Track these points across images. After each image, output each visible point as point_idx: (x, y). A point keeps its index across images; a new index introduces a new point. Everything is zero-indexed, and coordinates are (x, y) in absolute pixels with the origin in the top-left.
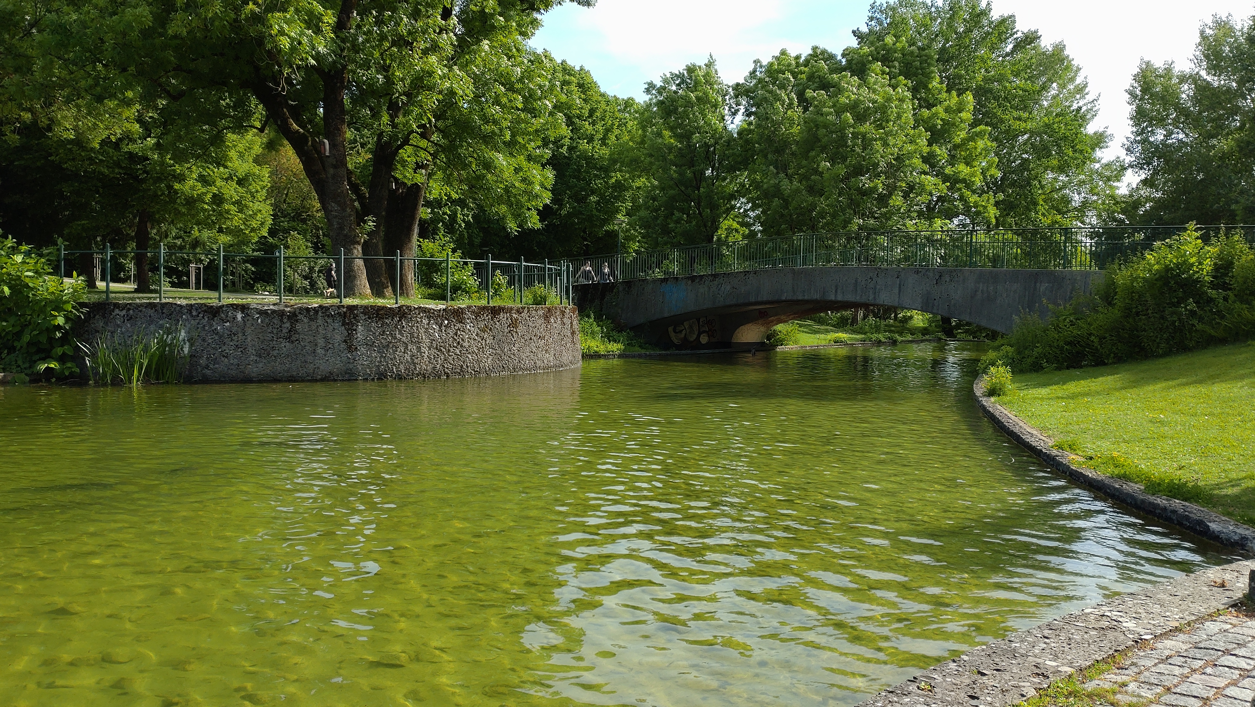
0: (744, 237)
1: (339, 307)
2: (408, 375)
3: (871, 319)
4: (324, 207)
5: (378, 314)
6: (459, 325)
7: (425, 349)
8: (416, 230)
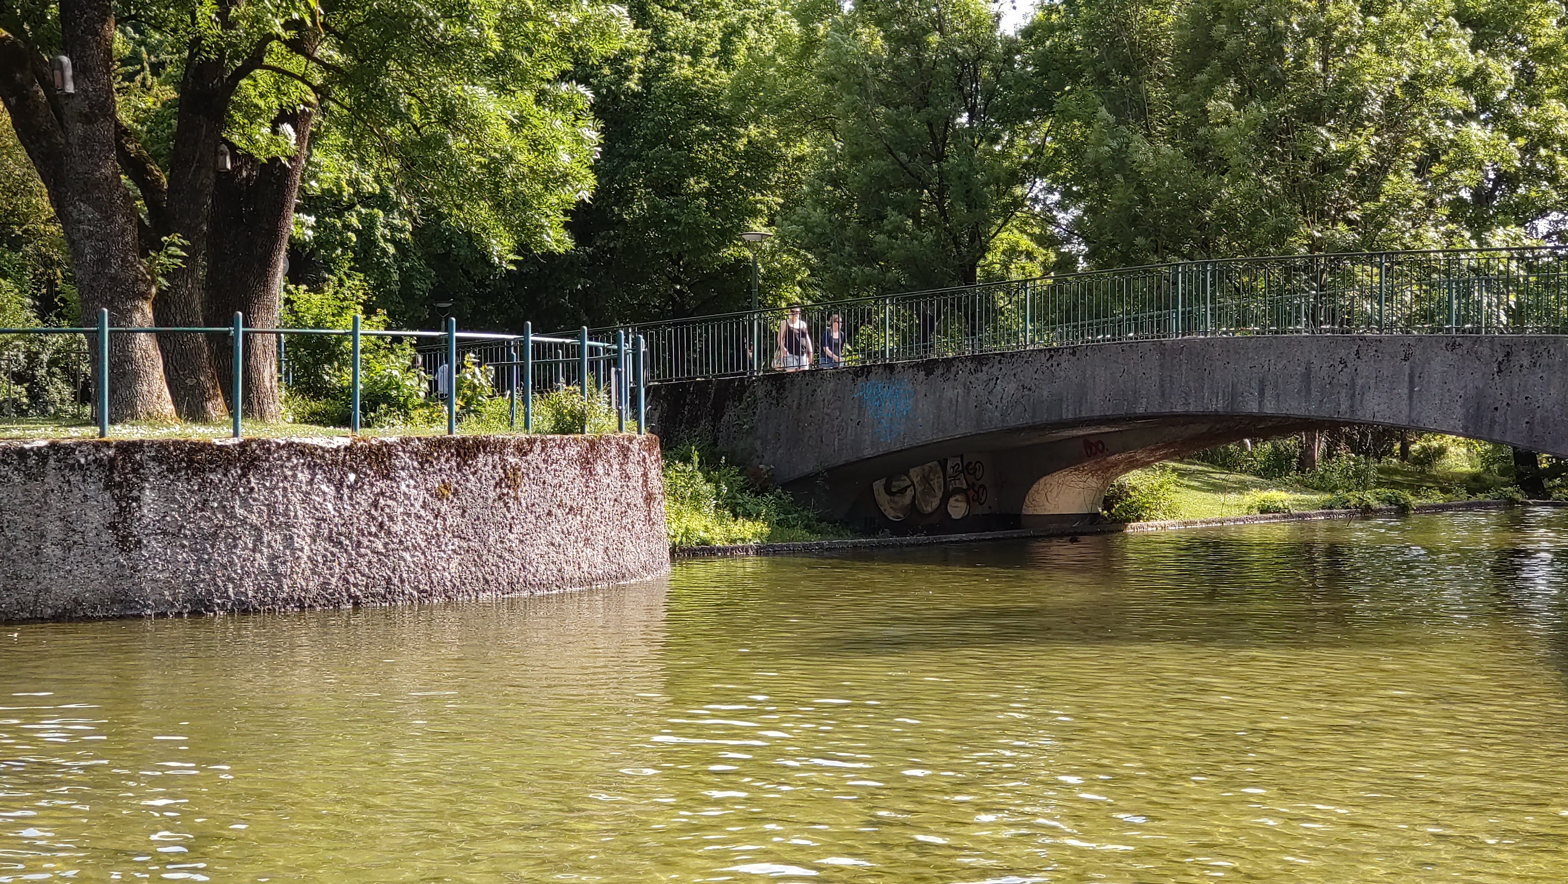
0: (1047, 268)
1: (97, 447)
2: (262, 603)
3: (1346, 458)
4: (62, 214)
5: (191, 462)
6: (381, 484)
7: (302, 542)
8: (282, 265)
